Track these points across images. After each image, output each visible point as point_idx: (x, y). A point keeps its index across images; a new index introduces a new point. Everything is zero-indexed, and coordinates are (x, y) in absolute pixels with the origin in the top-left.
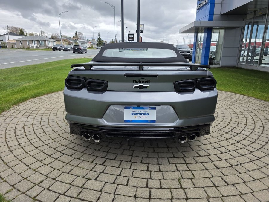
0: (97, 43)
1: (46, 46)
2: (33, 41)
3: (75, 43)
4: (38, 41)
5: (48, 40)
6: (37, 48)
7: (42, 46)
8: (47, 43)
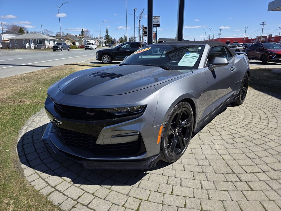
0: (105, 41)
1: (45, 46)
2: (29, 39)
3: (80, 41)
4: (35, 40)
5: (47, 40)
6: (35, 48)
7: (41, 46)
8: (46, 42)
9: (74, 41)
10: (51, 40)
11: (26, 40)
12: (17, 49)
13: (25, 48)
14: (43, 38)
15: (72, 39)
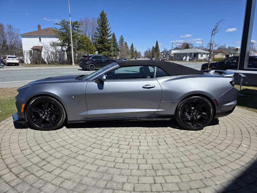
1: (198, 58)
2: (187, 53)
3: (235, 53)
4: (191, 54)
5: (200, 53)
6: (190, 60)
7: (194, 58)
8: (199, 55)
9: (228, 54)
10: (204, 54)
11: (185, 54)
12: (176, 61)
13: (182, 60)
14: (198, 52)
15: (225, 52)
